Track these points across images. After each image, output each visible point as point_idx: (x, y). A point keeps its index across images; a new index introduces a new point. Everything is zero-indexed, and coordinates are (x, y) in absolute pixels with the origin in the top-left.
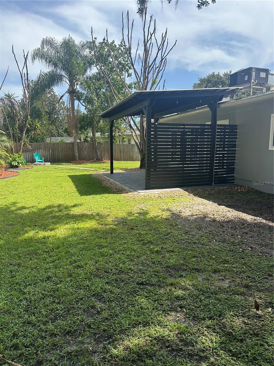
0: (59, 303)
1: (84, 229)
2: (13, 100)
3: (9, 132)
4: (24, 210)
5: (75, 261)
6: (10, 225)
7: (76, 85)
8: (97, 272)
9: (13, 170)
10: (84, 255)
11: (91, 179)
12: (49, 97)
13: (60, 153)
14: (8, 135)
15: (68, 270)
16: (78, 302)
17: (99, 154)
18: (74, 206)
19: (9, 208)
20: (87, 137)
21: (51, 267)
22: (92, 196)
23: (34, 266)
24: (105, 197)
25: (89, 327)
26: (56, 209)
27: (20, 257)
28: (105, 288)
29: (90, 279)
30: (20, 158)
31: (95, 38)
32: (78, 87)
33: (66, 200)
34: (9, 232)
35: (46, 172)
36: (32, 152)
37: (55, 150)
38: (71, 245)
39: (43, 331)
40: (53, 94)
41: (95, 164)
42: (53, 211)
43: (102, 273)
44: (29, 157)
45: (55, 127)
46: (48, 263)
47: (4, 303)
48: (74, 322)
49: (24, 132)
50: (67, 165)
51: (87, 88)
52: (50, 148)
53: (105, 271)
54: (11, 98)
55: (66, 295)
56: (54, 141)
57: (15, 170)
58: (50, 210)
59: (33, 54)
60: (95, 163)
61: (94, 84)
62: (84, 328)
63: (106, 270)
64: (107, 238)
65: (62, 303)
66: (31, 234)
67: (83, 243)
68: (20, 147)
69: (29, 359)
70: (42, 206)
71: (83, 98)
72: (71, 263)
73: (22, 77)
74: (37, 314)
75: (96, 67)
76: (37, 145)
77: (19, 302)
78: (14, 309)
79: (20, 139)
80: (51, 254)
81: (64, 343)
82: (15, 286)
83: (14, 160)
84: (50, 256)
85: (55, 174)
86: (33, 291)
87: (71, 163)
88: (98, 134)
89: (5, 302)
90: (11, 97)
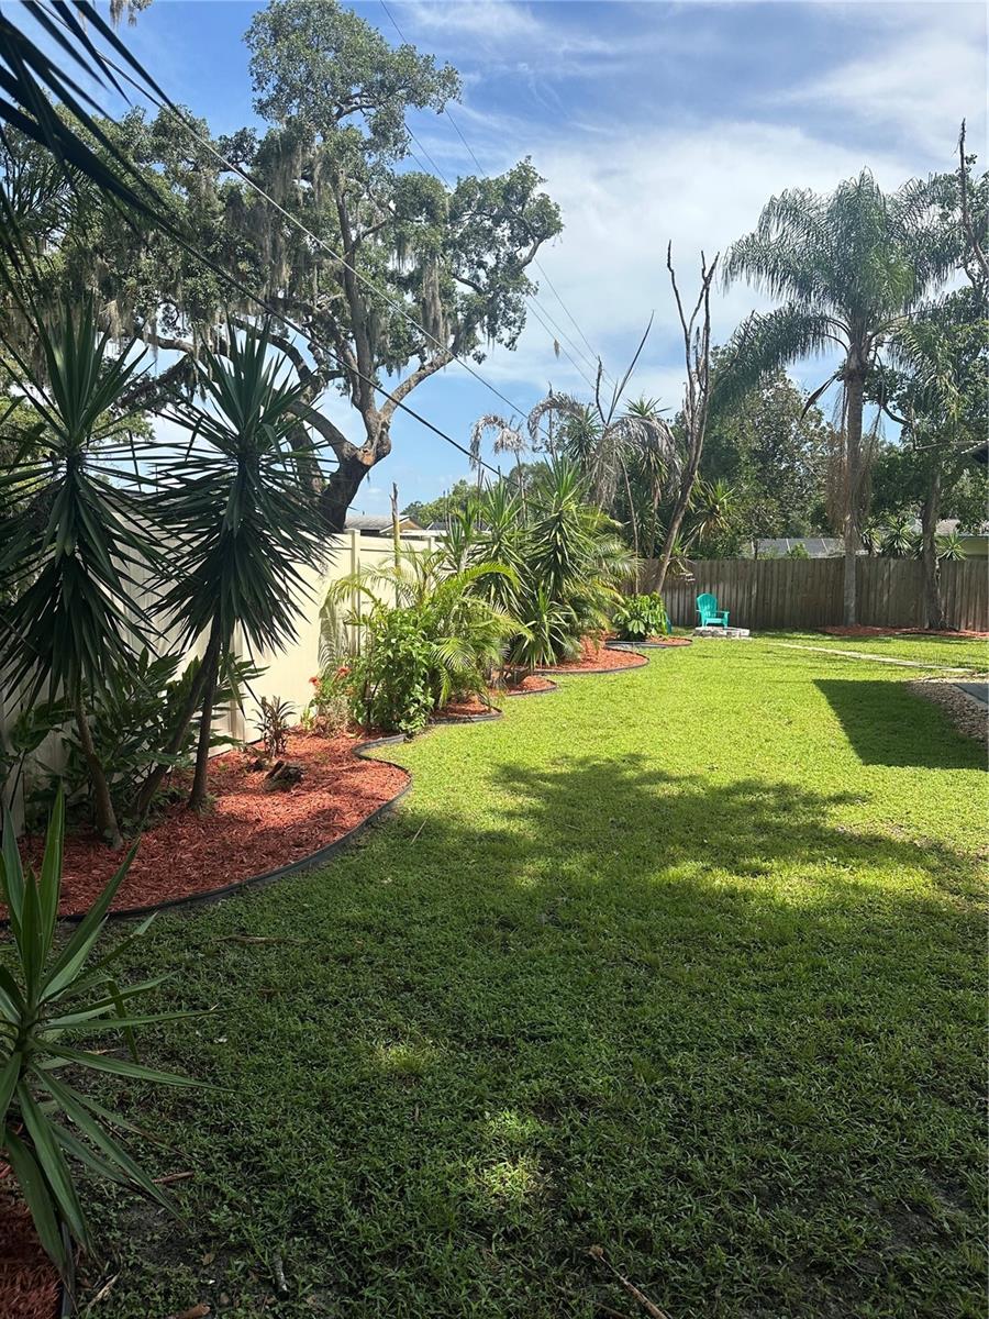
0: (785, 1145)
1: (881, 895)
2: (655, 423)
3: (631, 526)
4: (664, 785)
5: (845, 1006)
6: (622, 826)
7: (873, 348)
8: (937, 1077)
9: (629, 648)
10: (880, 996)
11: (904, 703)
12: (768, 398)
13: (788, 596)
14: (626, 536)
15: (819, 1034)
16: (859, 1167)
17: (943, 602)
18: (840, 799)
19: (618, 770)
20: (897, 537)
21: (757, 1006)
22: (909, 770)
23: (699, 986)
24: (969, 784)
25: (905, 1279)
26: (771, 799)
27: (653, 943)
28: (974, 1151)
29: (907, 1097)
30: (654, 609)
31: (971, 160)
32: (882, 352)
33: (807, 773)
34: (618, 849)
35: (734, 662)
36: (692, 593)
37: (772, 585)
38: (831, 944)
39: (729, 1223)
40: (781, 386)
41: (924, 644)
42: (760, 803)
43: (958, 1086)
44: (681, 609)
45: (778, 503)
46: (745, 987)
47: (608, 1081)
48: (845, 1239)
49: (677, 525)
50: (811, 643)
51: (920, 355)
52: (755, 577)
53: (972, 1081)
54: (648, 413)
55: (809, 1122)
56: (769, 553)
57: (636, 650)
58: (750, 798)
59: (730, 258)
60: (926, 640)
61: (951, 336)
62: (884, 1275)
63: (975, 1078)
64: (979, 953)
65: (799, 1149)
66: (687, 870)
67: (877, 949)
68: (658, 576)
69: (685, 1300)
70: (722, 779)
71: (898, 392)
72: (830, 1012)
73: (688, 341)
74: (711, 1155)
75: (966, 267)
76: (711, 566)
77: (651, 1093)
78: (637, 1112)
79: (659, 548)
80: (759, 958)
81: (805, 1299)
82: (639, 1037)
83: (636, 616)
84: (754, 963)
85: (766, 670)
86: (696, 1069)
87: (825, 633)
88: (947, 527)
89: (611, 1078)
90: (647, 411)
